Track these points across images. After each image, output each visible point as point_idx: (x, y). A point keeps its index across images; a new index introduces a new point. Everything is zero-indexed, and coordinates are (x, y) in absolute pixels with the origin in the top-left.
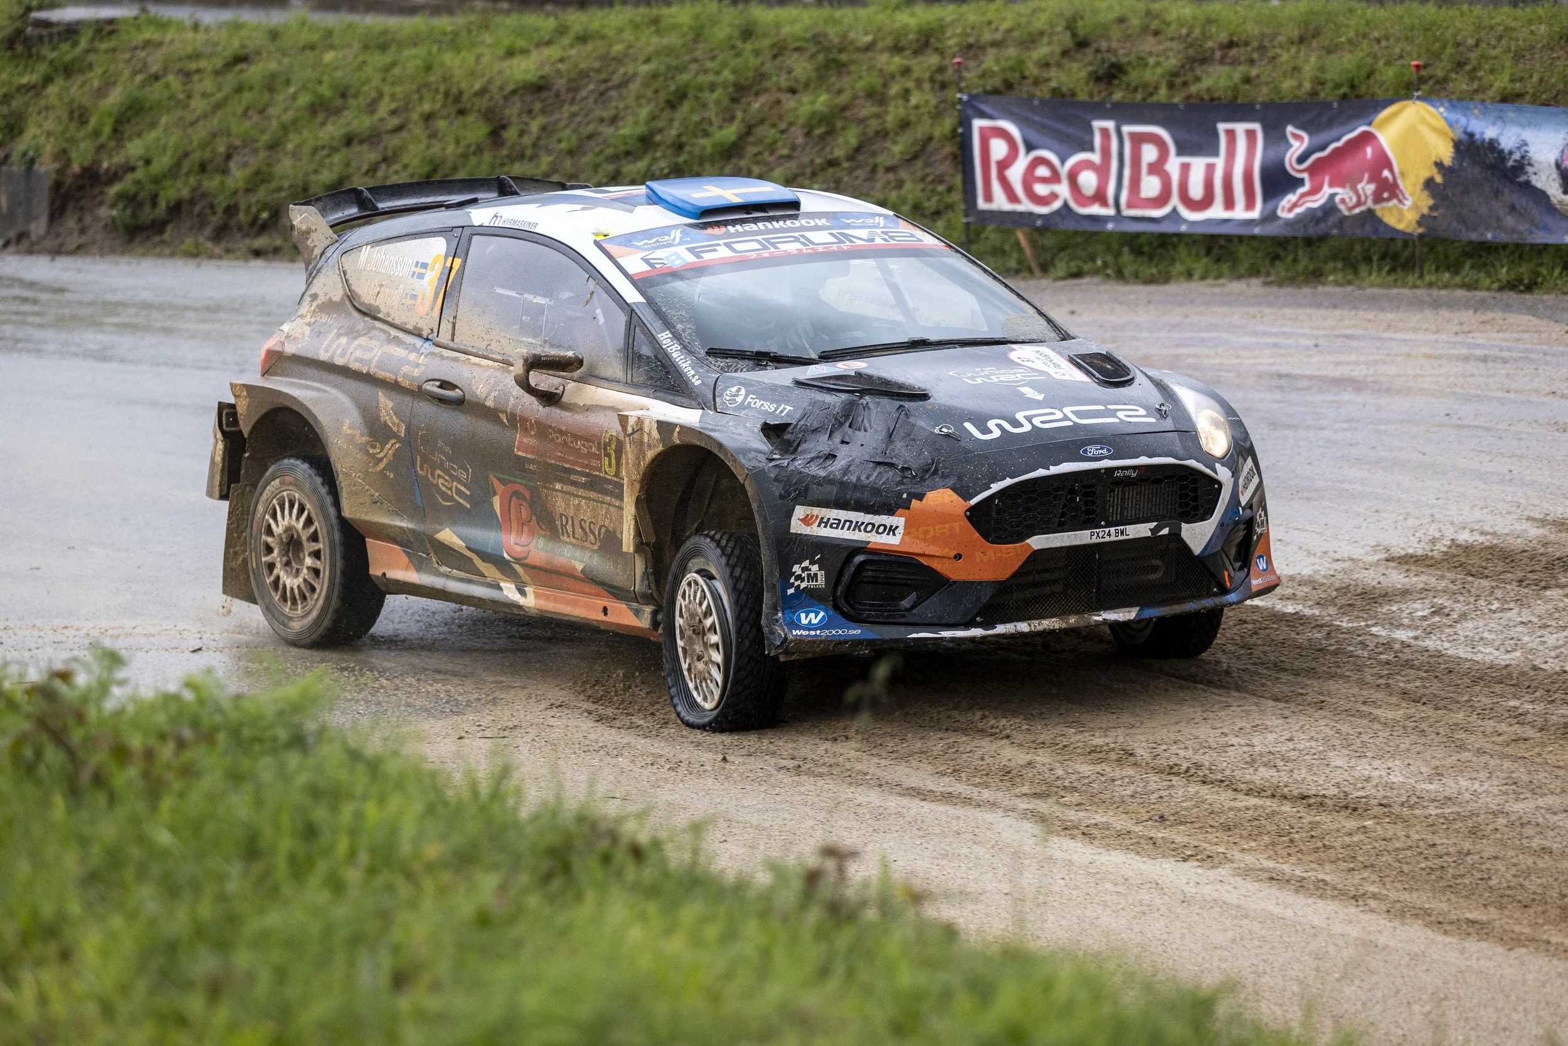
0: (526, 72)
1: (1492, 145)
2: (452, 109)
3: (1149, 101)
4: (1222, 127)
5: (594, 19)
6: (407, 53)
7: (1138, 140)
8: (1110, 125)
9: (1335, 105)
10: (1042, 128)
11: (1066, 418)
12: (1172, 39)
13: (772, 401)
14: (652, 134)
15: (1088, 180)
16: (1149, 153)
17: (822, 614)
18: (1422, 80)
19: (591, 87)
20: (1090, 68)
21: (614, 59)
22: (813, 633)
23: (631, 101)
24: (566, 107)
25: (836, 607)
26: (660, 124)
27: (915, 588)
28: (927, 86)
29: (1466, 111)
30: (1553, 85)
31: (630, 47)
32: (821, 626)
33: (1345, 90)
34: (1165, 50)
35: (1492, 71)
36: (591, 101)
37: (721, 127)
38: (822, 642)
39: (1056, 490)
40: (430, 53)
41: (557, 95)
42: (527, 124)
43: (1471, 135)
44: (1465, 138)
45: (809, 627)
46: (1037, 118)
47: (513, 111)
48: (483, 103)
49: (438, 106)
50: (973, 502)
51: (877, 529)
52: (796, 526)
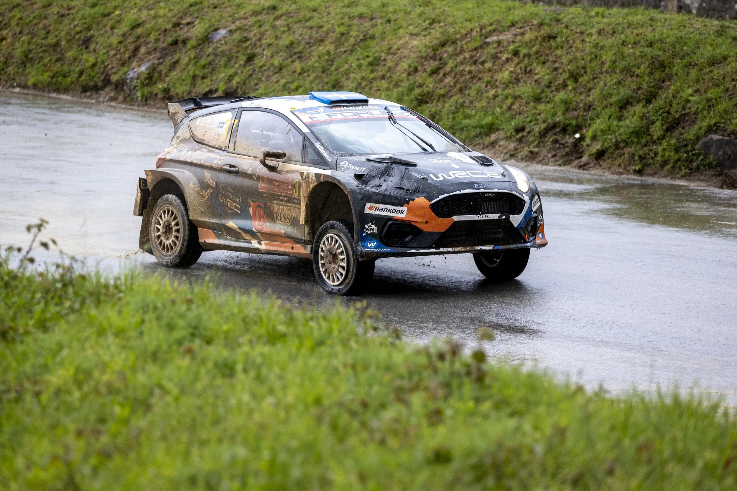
11: (467, 175)
13: (358, 166)
17: (376, 243)
22: (372, 250)
25: (381, 241)
27: (411, 234)
32: (375, 247)
38: (375, 253)
39: (463, 199)
45: (371, 248)
50: (433, 202)
51: (397, 212)
52: (367, 211)
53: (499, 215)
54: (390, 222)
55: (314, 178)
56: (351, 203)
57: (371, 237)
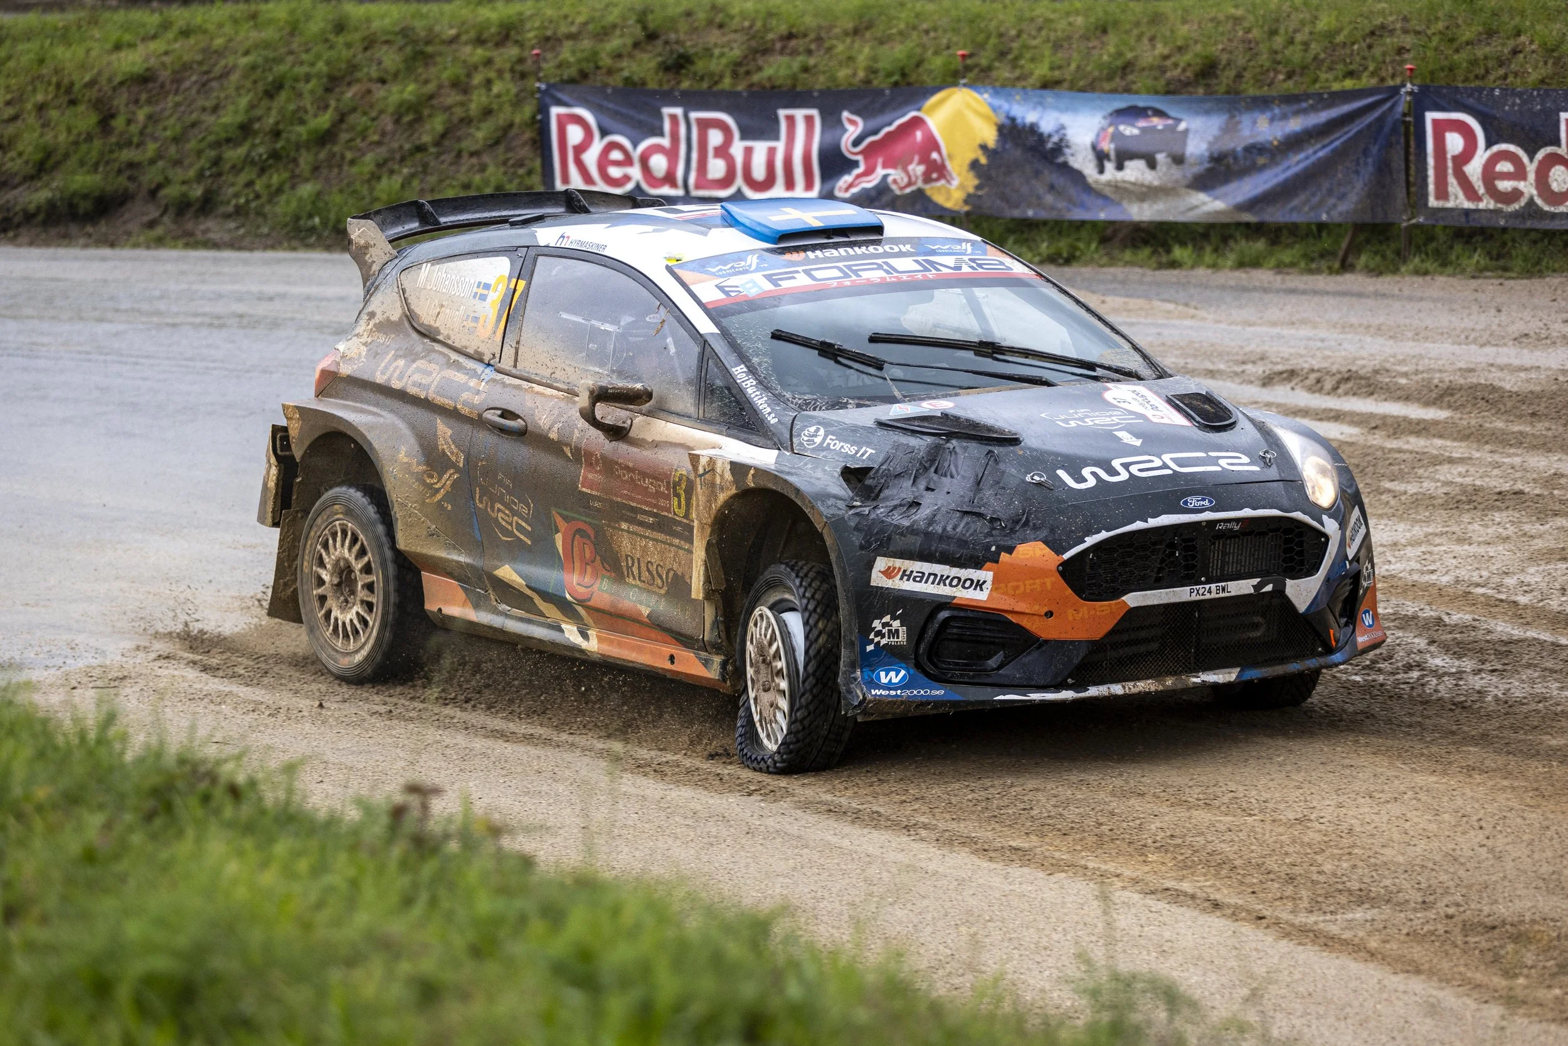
0: (134, 64)
1: (1033, 129)
2: (64, 100)
3: (715, 89)
4: (782, 113)
5: (196, 15)
6: (21, 47)
7: (705, 125)
8: (678, 111)
9: (887, 92)
10: (616, 115)
11: (1165, 466)
12: (736, 31)
13: (853, 443)
14: (251, 121)
15: (659, 163)
16: (715, 138)
17: (903, 672)
18: (968, 69)
19: (194, 78)
20: (660, 59)
21: (216, 52)
22: (893, 693)
23: (231, 91)
24: (170, 98)
25: (918, 666)
26: (258, 112)
27: (1003, 646)
28: (508, 76)
29: (1009, 97)
30: (1090, 72)
31: (230, 40)
32: (902, 686)
33: (896, 78)
34: (729, 41)
35: (1033, 60)
36: (194, 91)
37: (316, 116)
38: (902, 702)
39: (1154, 544)
40: (42, 47)
41: (162, 86)
42: (134, 113)
43: (1013, 120)
44: (1007, 122)
45: (889, 687)
46: (611, 106)
47: (121, 101)
48: (93, 94)
49: (50, 97)
50: (1067, 556)
51: (961, 582)
52: (877, 579)
53: (1256, 581)
54: (944, 614)
55: (728, 476)
56: (833, 557)
57: (891, 655)
